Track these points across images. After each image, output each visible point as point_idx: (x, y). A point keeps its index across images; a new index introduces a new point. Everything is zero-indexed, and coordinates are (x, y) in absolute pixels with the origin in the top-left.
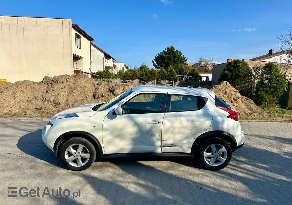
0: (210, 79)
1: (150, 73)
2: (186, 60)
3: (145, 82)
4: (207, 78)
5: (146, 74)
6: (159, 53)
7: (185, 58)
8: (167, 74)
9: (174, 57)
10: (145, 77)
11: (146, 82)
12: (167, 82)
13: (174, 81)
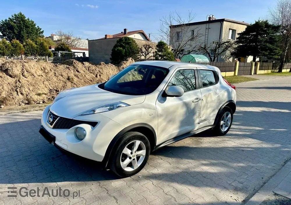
0: (87, 55)
1: (12, 45)
2: (43, 32)
3: (7, 58)
4: (84, 53)
5: (6, 47)
6: (4, 20)
7: (41, 29)
8: (37, 47)
9: (27, 27)
10: (6, 51)
11: (9, 58)
12: (38, 57)
13: (47, 57)
